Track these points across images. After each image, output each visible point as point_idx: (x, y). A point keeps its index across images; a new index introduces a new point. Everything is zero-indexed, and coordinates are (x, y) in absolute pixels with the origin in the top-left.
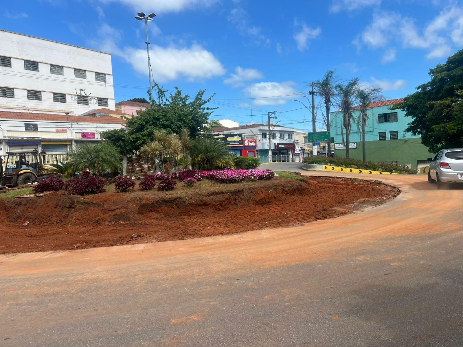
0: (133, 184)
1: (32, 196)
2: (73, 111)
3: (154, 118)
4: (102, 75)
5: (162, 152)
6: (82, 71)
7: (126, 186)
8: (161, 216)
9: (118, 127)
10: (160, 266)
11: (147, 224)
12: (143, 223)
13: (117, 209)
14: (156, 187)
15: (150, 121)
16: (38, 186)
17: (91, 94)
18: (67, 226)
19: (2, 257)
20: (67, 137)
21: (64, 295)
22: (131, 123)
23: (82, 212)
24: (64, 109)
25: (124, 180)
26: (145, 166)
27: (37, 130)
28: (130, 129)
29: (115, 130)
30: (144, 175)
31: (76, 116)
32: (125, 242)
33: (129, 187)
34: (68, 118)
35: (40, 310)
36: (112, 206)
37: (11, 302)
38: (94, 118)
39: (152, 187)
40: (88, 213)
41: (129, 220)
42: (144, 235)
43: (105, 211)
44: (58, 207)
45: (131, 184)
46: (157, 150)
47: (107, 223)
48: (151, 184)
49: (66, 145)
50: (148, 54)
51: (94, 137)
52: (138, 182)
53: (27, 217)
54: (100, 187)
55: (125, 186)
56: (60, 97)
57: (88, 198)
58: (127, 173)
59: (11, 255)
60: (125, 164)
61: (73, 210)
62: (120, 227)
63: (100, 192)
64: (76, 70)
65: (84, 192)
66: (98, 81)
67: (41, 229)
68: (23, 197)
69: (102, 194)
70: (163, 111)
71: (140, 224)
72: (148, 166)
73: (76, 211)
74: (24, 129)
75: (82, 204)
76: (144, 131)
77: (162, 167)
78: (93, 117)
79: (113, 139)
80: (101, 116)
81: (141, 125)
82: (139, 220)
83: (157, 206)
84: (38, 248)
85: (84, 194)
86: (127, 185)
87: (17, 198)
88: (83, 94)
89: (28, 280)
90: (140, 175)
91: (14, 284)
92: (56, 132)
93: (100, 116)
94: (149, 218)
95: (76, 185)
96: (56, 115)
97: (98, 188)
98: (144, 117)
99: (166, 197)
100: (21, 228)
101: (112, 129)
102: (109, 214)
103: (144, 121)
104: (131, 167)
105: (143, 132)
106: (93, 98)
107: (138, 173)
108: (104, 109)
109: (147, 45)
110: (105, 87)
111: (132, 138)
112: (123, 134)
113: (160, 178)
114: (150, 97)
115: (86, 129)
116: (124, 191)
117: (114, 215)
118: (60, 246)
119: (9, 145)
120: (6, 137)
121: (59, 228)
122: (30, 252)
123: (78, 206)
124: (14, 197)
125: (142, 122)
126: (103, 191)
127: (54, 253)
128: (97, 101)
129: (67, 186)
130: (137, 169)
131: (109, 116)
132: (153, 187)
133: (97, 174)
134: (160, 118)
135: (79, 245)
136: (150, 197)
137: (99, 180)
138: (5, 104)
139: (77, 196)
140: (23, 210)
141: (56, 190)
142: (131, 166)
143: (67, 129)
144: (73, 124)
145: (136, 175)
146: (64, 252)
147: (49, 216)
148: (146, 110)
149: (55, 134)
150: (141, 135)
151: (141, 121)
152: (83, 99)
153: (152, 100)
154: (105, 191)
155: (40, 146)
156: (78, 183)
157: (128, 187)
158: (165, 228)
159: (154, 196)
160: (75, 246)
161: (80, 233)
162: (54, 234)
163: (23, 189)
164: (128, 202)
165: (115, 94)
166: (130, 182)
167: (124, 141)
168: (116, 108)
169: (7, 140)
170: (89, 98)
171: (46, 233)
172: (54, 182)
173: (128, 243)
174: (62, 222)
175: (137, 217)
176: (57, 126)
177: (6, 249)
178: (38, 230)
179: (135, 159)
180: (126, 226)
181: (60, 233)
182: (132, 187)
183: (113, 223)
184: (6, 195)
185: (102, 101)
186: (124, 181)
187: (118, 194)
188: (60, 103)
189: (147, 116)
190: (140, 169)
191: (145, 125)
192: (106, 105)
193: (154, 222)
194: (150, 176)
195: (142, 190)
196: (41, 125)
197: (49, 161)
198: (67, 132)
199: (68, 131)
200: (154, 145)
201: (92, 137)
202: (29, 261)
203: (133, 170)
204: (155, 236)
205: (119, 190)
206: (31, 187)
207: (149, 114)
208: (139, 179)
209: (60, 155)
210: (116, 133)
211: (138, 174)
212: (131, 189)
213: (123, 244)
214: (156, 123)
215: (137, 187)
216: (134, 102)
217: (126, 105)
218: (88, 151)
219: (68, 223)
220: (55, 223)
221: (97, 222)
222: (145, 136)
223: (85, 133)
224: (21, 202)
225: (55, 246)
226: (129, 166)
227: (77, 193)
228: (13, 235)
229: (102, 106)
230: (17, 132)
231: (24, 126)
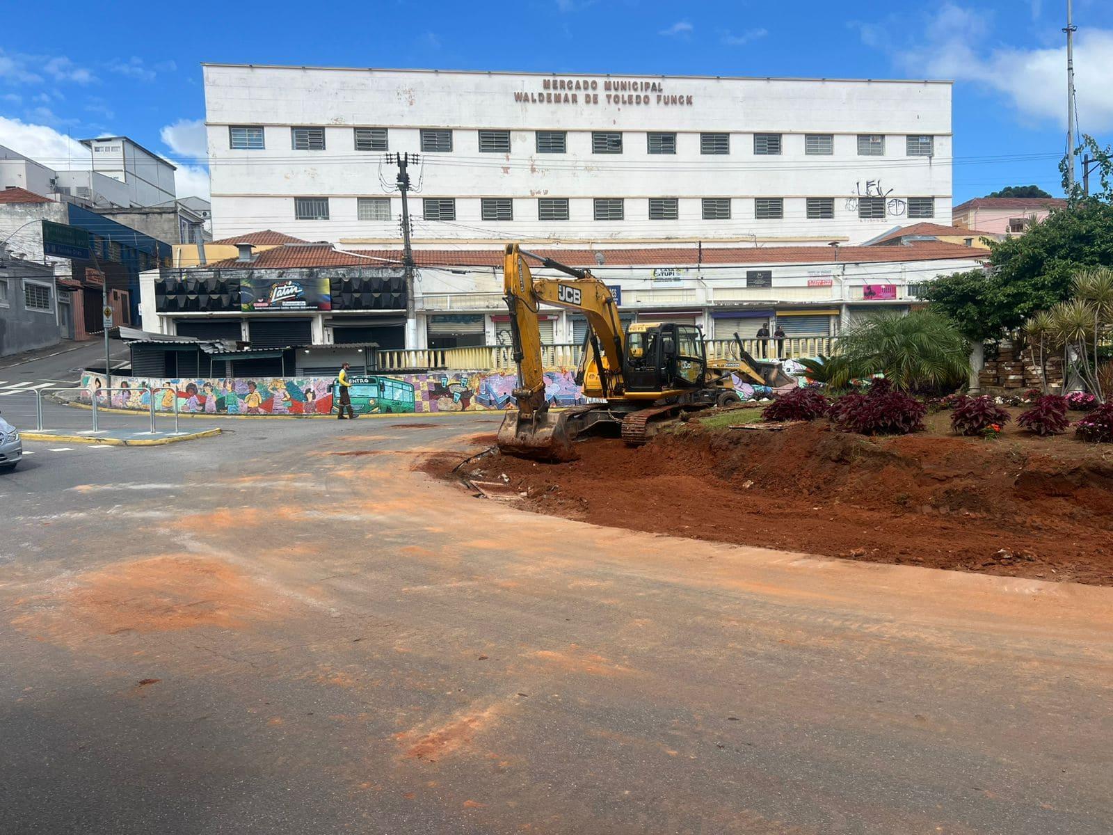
0: (1001, 417)
1: (761, 426)
2: (847, 236)
3: (1074, 236)
4: (924, 141)
5: (1096, 332)
6: (875, 137)
7: (982, 422)
8: (1084, 513)
9: (964, 267)
10: (1093, 652)
11: (1040, 529)
12: (1027, 525)
13: (955, 476)
14: (1071, 428)
15: (1062, 247)
16: (774, 406)
17: (892, 190)
18: (831, 501)
19: (711, 548)
20: (832, 296)
21: (841, 660)
22: (1001, 255)
23: (867, 475)
24: (826, 234)
25: (977, 404)
26: (1037, 371)
27: (771, 284)
28: (999, 270)
29: (956, 276)
30: (1031, 395)
31: (854, 247)
32: (979, 566)
33: (990, 423)
34: (837, 253)
35: (794, 679)
36: (943, 469)
37: (736, 644)
38: (895, 250)
39: (1058, 429)
40: (880, 478)
41: (988, 510)
42: (1032, 555)
43: (924, 479)
44: (814, 457)
45: (995, 415)
46: (1079, 326)
47: (927, 509)
48: (1056, 420)
49: (829, 316)
50: (1070, 61)
51: (893, 296)
52: (1015, 413)
53: (749, 471)
54: (913, 418)
55: (981, 420)
56: (821, 207)
57: (882, 442)
58: (981, 386)
59: (725, 545)
60: (976, 363)
61: (847, 467)
62: (963, 523)
63: (912, 431)
64: (862, 137)
65: (874, 429)
66: (913, 155)
67: (776, 501)
68: (744, 428)
69: (917, 435)
70: (1106, 215)
71: (1019, 524)
72: (1045, 370)
73: (854, 470)
74: (744, 283)
75: (869, 456)
76: (1040, 274)
77: (1093, 373)
78: (893, 248)
79: (950, 298)
80: (915, 242)
81: (1031, 258)
82: (1016, 514)
83: (1074, 482)
84: (773, 540)
85: (874, 433)
86: (984, 419)
87: (733, 428)
88: (874, 193)
89: (763, 606)
90: (1019, 395)
91: (737, 607)
92: (809, 287)
93: (911, 242)
94: (1046, 512)
95: (856, 409)
96: (810, 247)
97: (907, 420)
98: (1044, 236)
99: (1103, 460)
100: (737, 491)
101: (948, 274)
102: (934, 487)
103: (1043, 246)
104: (994, 372)
105: (1038, 278)
106: (897, 199)
107: (1013, 388)
108: (923, 224)
109: (1069, 35)
110: (930, 168)
111: (1005, 296)
112: (978, 284)
113: (1085, 406)
114: (1066, 178)
115: (875, 276)
116: (977, 433)
117: (946, 492)
118: (819, 545)
119: (715, 319)
120: (710, 302)
121: (813, 503)
122: (760, 546)
123: (859, 458)
124: (726, 427)
125: (1036, 251)
126: (919, 430)
127: (810, 558)
128: (906, 206)
129: (834, 412)
130: (1012, 377)
131: (934, 241)
132: (1063, 429)
133: (905, 385)
134: (1094, 236)
135: (861, 550)
136: (1054, 457)
137: (912, 402)
138: (713, 232)
139: (858, 436)
140: (743, 456)
141: (809, 418)
142: (992, 369)
143: (832, 278)
144: (846, 266)
145: (1006, 393)
146: (831, 561)
147: (794, 476)
148: (1049, 215)
149: (806, 291)
150: (1030, 285)
151: (1036, 248)
152: (872, 206)
153: (1071, 187)
154: (923, 430)
155: (774, 319)
156: (861, 405)
157: (987, 425)
158: (1099, 548)
159: (1063, 455)
160: (853, 552)
161: (862, 524)
162: (805, 516)
163: (742, 412)
164: (988, 462)
165: (953, 184)
166: (994, 412)
167: (976, 303)
168: (953, 219)
169: (712, 307)
170: (888, 200)
171: (787, 511)
172: (807, 400)
173: (986, 568)
174: (822, 491)
175: (1012, 505)
176: (812, 272)
177: (713, 532)
178: (772, 501)
179: (1006, 351)
180: (978, 523)
181: (817, 515)
182: (1000, 425)
183: (943, 510)
184: (711, 421)
185: (921, 205)
186: (976, 408)
187: (959, 438)
188: (820, 219)
189: (1054, 232)
190: (1021, 377)
191: (1045, 259)
192: (930, 214)
193: (1063, 524)
194: (1051, 397)
195: (1027, 434)
196: (780, 274)
197: (791, 352)
198: (831, 286)
199: (834, 283)
200: (1071, 311)
201: (889, 294)
202: (761, 566)
203: (999, 381)
204: (1066, 564)
205: (962, 430)
206: (757, 407)
207: (1061, 227)
208: (1016, 404)
209: (815, 339)
210: (958, 284)
211: (1012, 392)
212: (997, 429)
213: (972, 570)
214: (1081, 250)
215: (1012, 424)
216: (1007, 199)
217: (982, 208)
218: (887, 331)
219: (834, 496)
220: (805, 491)
221: (902, 503)
222: (1043, 287)
223: (873, 286)
224: (740, 438)
225: (809, 543)
226: (988, 368)
227: (856, 428)
228: (724, 505)
229: (918, 217)
230: (732, 291)
231: (746, 277)
